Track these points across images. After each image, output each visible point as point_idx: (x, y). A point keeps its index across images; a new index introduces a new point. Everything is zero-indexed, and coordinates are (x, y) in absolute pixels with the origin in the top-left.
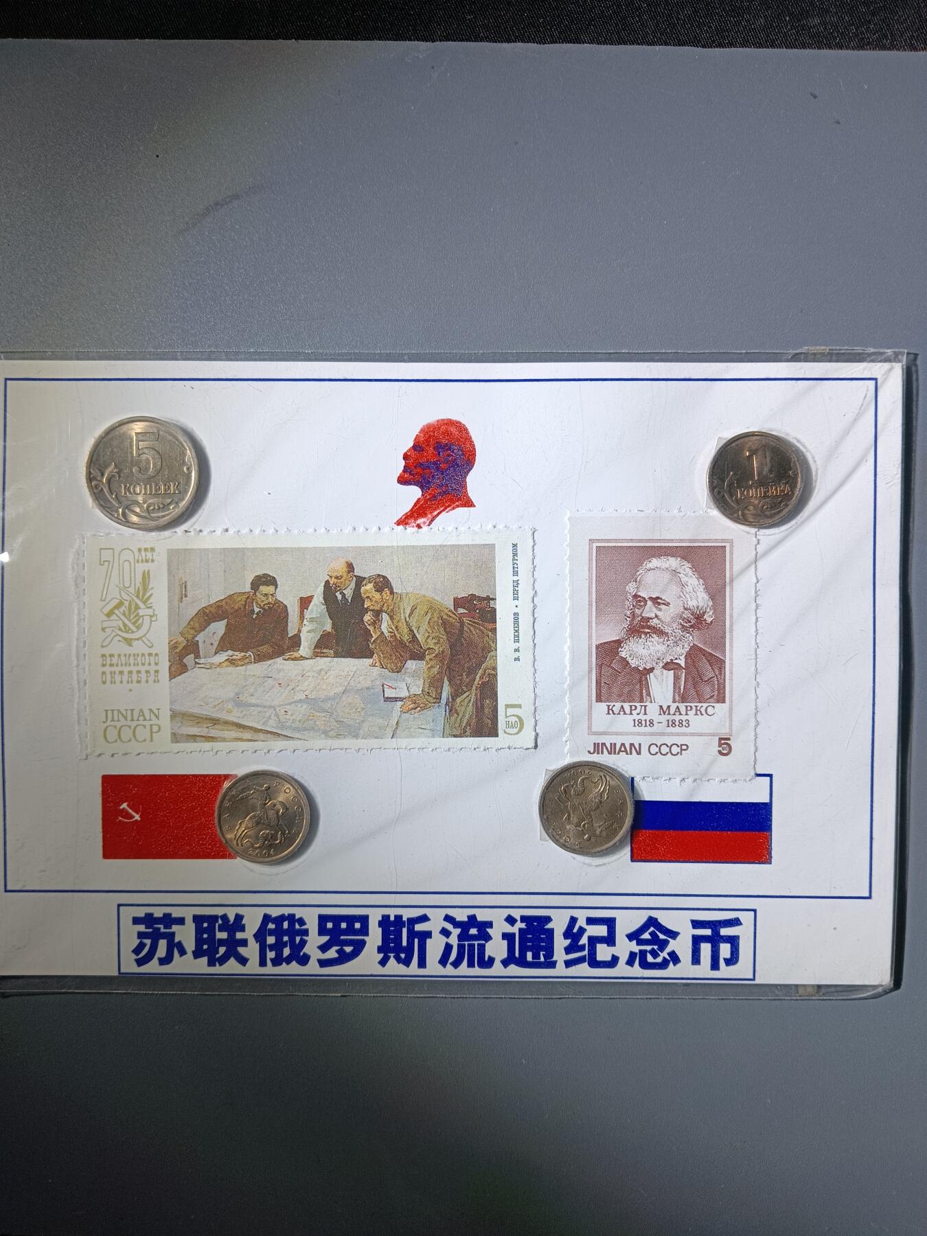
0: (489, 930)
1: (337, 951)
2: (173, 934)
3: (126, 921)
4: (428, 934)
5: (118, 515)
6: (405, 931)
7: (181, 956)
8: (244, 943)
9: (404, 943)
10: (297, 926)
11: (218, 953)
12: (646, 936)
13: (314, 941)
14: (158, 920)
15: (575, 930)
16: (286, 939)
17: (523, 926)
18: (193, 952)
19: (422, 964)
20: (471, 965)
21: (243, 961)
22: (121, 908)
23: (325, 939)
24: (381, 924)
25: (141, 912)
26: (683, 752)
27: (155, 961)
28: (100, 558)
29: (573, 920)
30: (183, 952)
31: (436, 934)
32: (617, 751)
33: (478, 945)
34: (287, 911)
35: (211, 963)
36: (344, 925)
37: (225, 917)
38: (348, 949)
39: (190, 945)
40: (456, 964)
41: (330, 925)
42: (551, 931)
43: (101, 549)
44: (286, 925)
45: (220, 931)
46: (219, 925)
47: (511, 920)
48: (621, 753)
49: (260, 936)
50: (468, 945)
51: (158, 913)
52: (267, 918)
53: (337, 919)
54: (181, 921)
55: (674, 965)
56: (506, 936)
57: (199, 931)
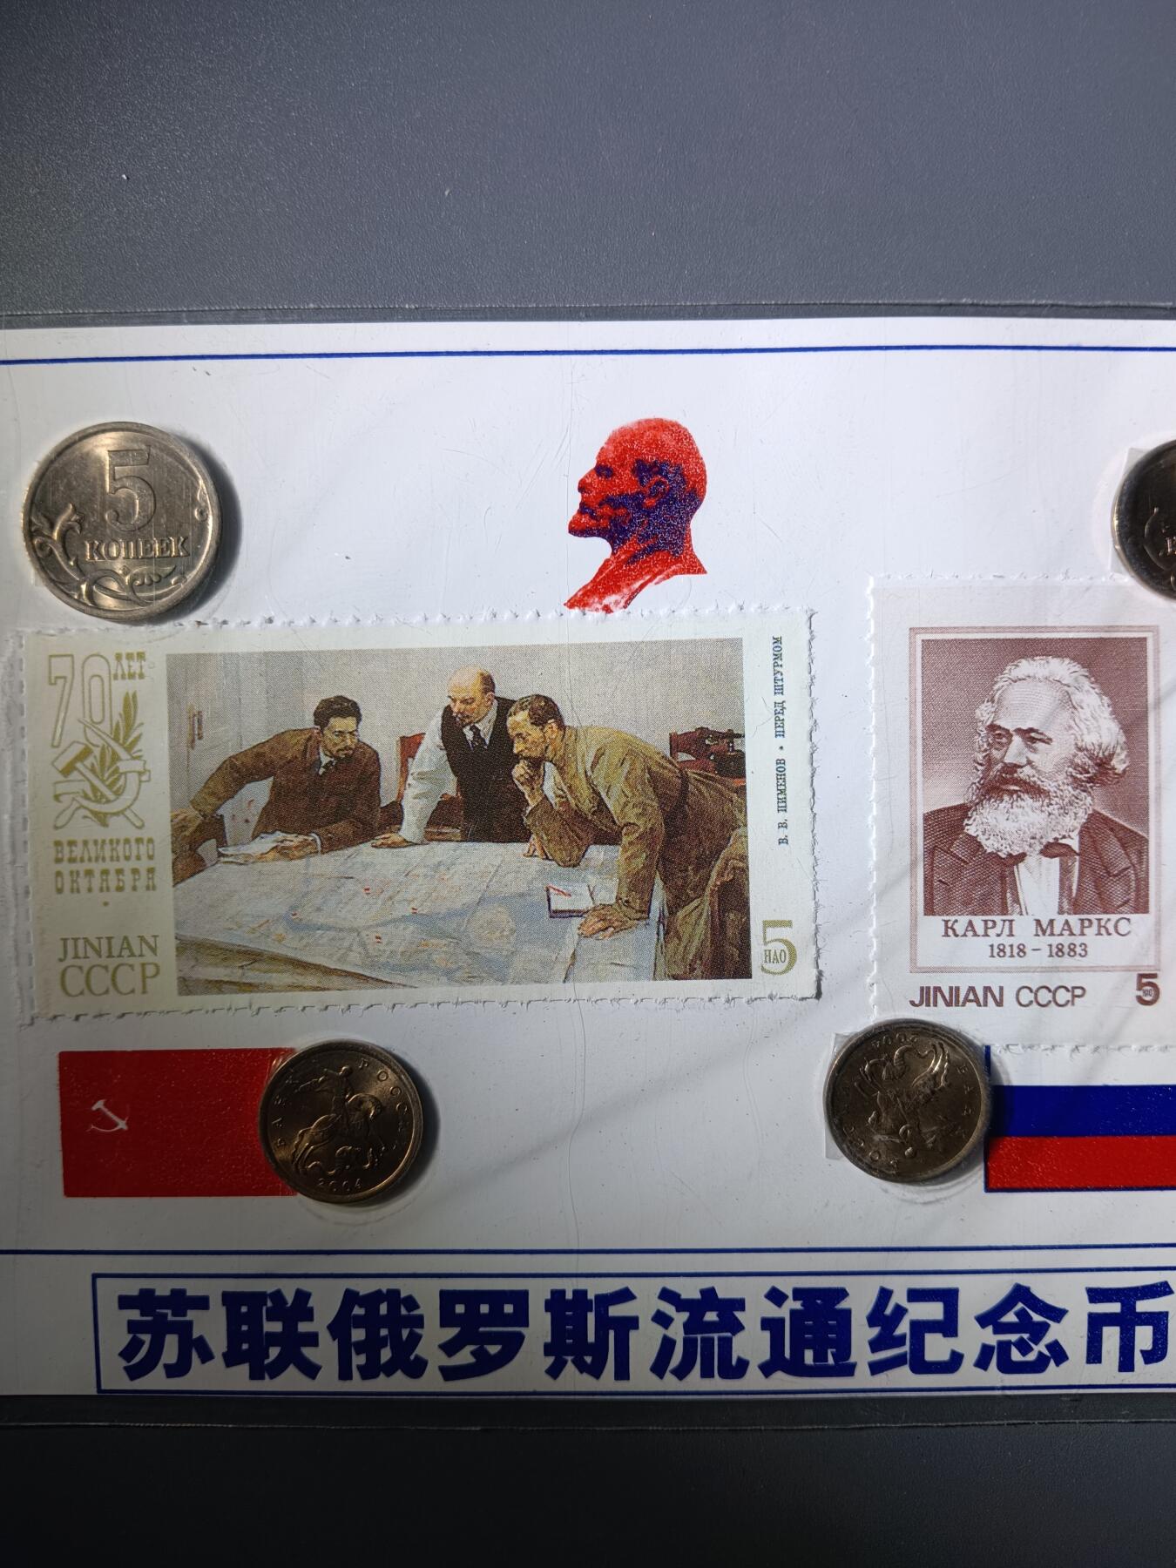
0: (738, 1314)
1: (473, 1353)
2: (190, 1324)
3: (108, 1303)
4: (633, 1322)
5: (80, 595)
6: (591, 1317)
7: (203, 1362)
8: (312, 1339)
9: (591, 1338)
10: (403, 1311)
11: (268, 1357)
12: (1010, 1317)
13: (433, 1335)
14: (164, 1302)
15: (888, 1311)
16: (384, 1332)
17: (798, 1305)
18: (224, 1355)
19: (622, 1372)
20: (707, 1373)
21: (311, 1370)
22: (99, 1281)
23: (452, 1332)
24: (549, 1306)
25: (132, 1288)
26: (1076, 999)
27: (159, 1370)
28: (50, 672)
29: (885, 1295)
30: (206, 1356)
31: (646, 1323)
32: (961, 999)
33: (720, 1339)
34: (384, 1285)
35: (255, 1375)
36: (484, 1309)
37: (278, 1296)
38: (493, 1349)
39: (218, 1344)
40: (681, 1372)
41: (460, 1309)
42: (848, 1313)
43: (51, 656)
44: (383, 1309)
45: (269, 1319)
46: (267, 1310)
47: (776, 1297)
48: (968, 1004)
49: (339, 1328)
50: (702, 1339)
51: (163, 1288)
52: (350, 1298)
53: (472, 1298)
54: (202, 1303)
55: (1058, 1364)
56: (768, 1324)
57: (233, 1321)
